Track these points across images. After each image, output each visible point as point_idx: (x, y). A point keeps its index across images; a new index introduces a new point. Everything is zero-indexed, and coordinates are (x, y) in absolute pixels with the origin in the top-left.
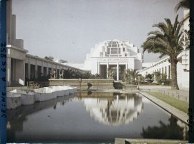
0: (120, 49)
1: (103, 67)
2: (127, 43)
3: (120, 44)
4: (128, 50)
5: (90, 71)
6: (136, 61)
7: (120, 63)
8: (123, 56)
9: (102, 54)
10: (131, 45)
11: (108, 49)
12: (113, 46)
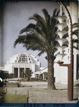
0: (27, 59)
2: (32, 56)
3: (27, 55)
5: (8, 72)
6: (36, 66)
7: (27, 67)
8: (29, 63)
9: (16, 61)
11: (20, 59)
12: (23, 57)
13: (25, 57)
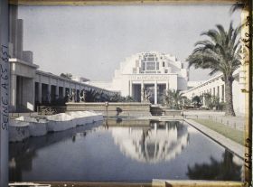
0: (158, 63)
1: (136, 87)
2: (168, 56)
3: (158, 57)
4: (169, 65)
6: (179, 79)
7: (159, 82)
8: (163, 72)
9: (135, 70)
10: (173, 59)
11: (144, 64)
12: (149, 59)
13: (153, 59)
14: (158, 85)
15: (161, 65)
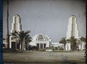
2: (46, 35)
3: (43, 36)
4: (46, 38)
8: (45, 40)
9: (37, 39)
10: (47, 36)
11: (39, 38)
13: (42, 36)
14: (44, 44)
15: (44, 38)
